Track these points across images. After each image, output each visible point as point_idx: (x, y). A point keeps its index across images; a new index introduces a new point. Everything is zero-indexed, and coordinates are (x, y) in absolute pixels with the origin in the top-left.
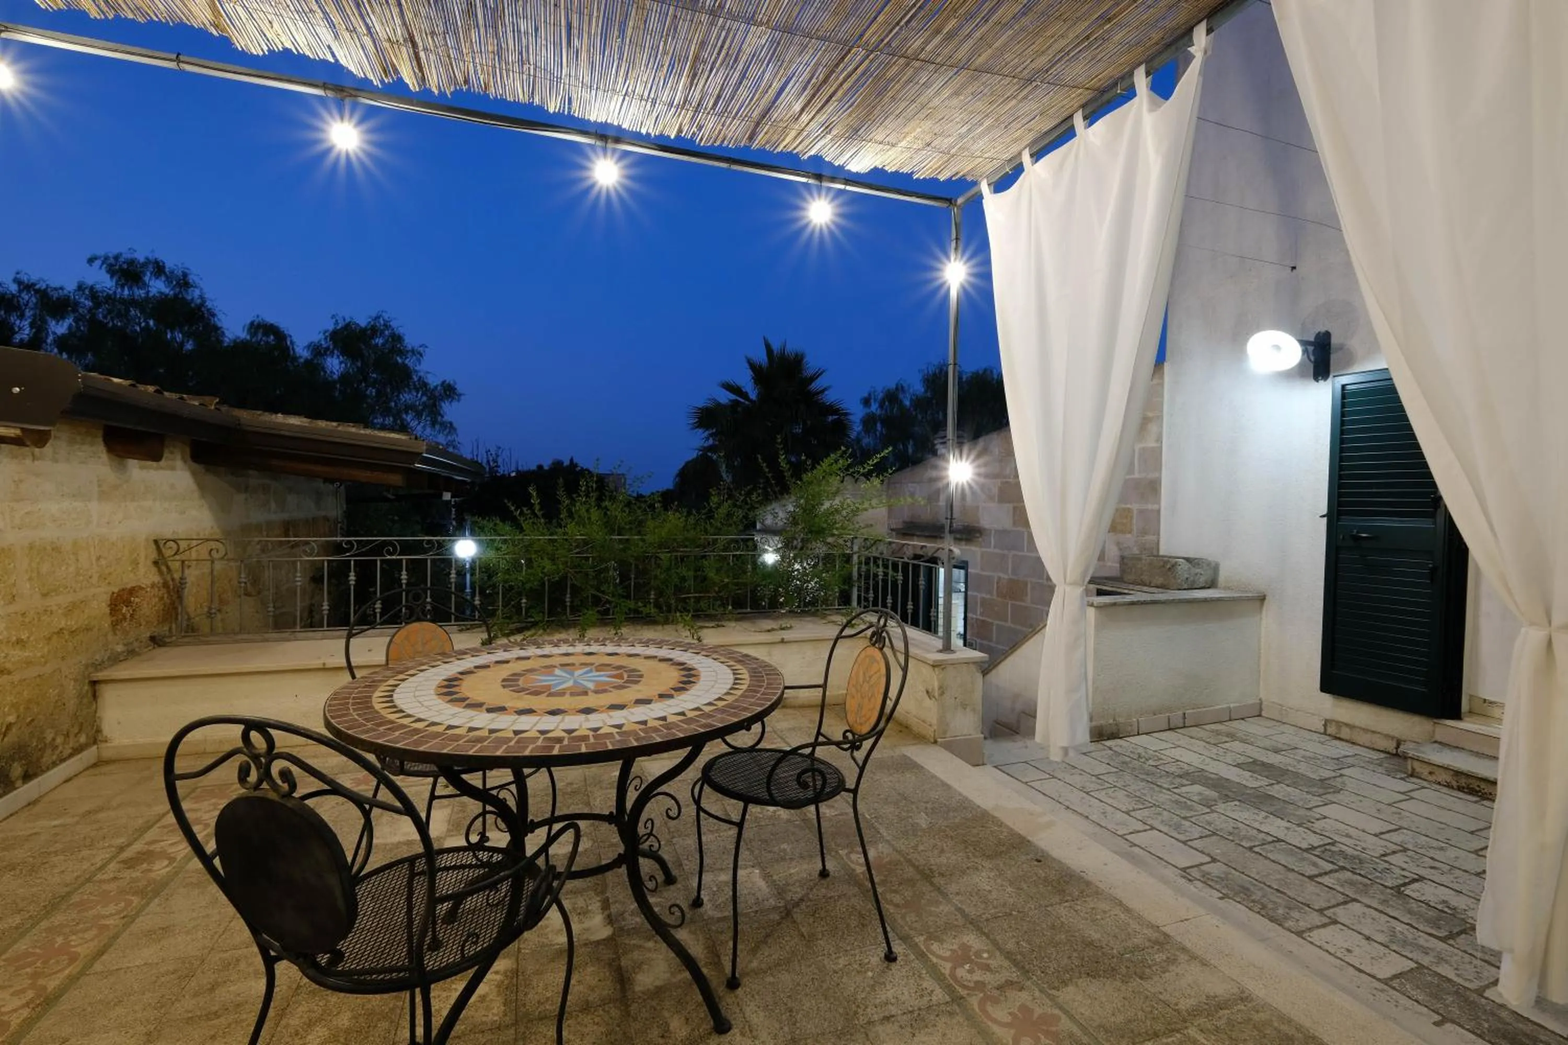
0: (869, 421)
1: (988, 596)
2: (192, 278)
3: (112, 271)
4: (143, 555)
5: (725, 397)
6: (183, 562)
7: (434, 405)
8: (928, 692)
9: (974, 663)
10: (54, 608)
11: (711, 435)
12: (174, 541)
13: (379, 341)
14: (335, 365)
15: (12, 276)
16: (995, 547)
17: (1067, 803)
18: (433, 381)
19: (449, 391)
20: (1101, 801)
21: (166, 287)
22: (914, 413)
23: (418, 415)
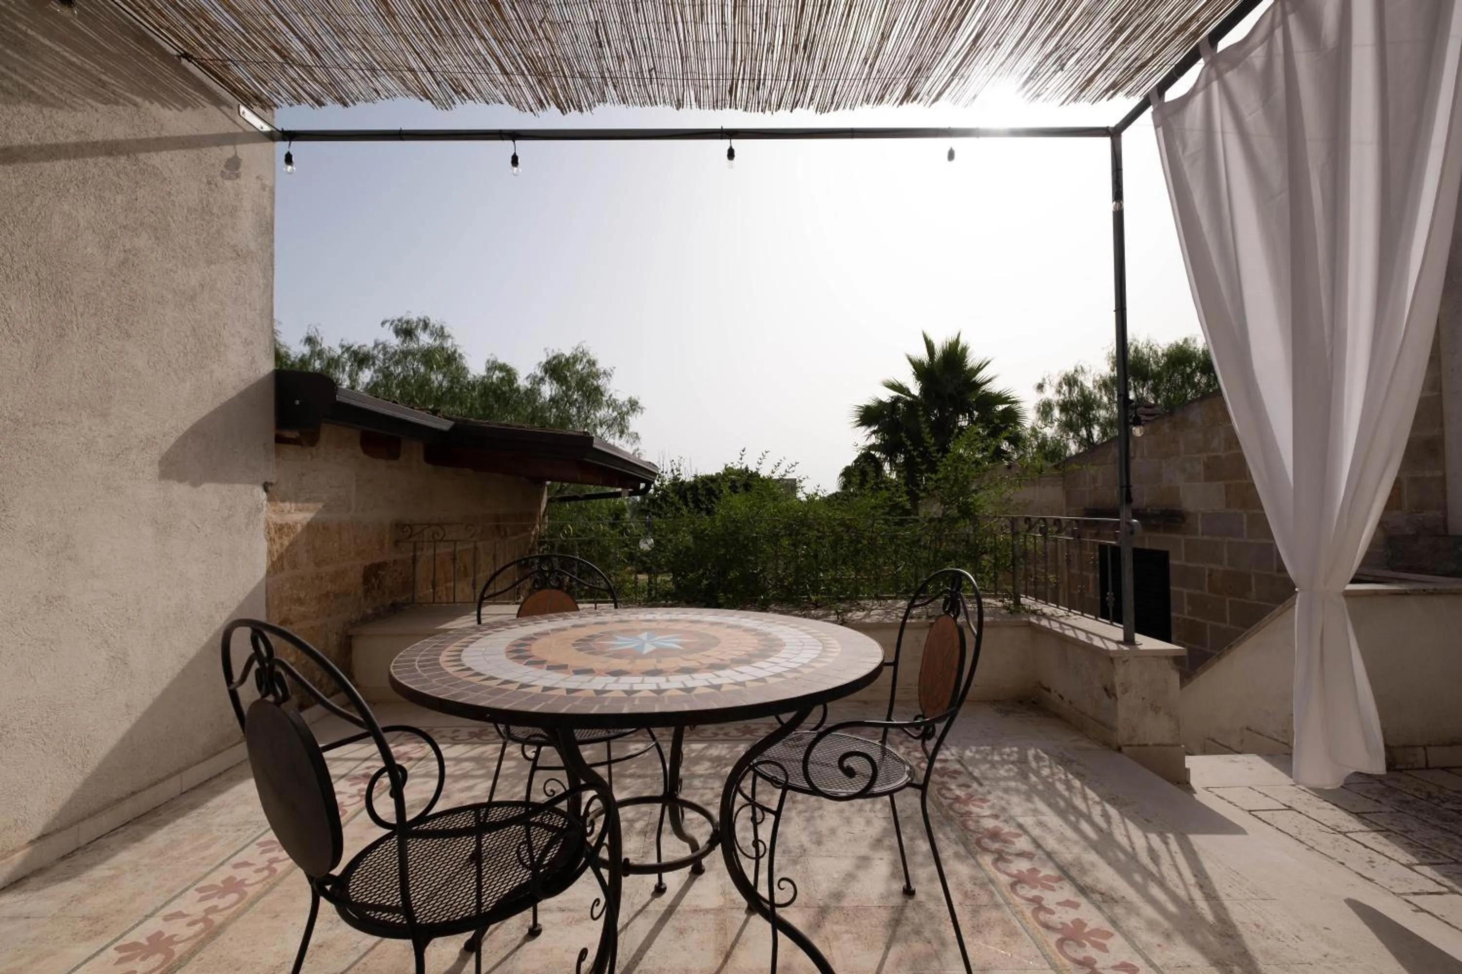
0: (1045, 410)
1: (1198, 592)
2: (447, 331)
3: (397, 332)
4: (387, 537)
5: (887, 395)
6: (415, 543)
7: (623, 419)
8: (1106, 690)
9: (1167, 658)
10: (323, 575)
11: (874, 432)
12: (409, 525)
13: (579, 367)
14: (548, 390)
15: (339, 342)
16: (1203, 534)
17: (1311, 843)
18: (622, 397)
19: (634, 405)
20: (1366, 847)
21: (431, 338)
22: (1098, 396)
23: (610, 427)
